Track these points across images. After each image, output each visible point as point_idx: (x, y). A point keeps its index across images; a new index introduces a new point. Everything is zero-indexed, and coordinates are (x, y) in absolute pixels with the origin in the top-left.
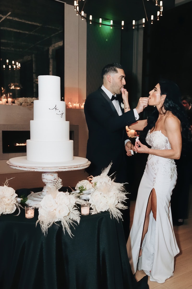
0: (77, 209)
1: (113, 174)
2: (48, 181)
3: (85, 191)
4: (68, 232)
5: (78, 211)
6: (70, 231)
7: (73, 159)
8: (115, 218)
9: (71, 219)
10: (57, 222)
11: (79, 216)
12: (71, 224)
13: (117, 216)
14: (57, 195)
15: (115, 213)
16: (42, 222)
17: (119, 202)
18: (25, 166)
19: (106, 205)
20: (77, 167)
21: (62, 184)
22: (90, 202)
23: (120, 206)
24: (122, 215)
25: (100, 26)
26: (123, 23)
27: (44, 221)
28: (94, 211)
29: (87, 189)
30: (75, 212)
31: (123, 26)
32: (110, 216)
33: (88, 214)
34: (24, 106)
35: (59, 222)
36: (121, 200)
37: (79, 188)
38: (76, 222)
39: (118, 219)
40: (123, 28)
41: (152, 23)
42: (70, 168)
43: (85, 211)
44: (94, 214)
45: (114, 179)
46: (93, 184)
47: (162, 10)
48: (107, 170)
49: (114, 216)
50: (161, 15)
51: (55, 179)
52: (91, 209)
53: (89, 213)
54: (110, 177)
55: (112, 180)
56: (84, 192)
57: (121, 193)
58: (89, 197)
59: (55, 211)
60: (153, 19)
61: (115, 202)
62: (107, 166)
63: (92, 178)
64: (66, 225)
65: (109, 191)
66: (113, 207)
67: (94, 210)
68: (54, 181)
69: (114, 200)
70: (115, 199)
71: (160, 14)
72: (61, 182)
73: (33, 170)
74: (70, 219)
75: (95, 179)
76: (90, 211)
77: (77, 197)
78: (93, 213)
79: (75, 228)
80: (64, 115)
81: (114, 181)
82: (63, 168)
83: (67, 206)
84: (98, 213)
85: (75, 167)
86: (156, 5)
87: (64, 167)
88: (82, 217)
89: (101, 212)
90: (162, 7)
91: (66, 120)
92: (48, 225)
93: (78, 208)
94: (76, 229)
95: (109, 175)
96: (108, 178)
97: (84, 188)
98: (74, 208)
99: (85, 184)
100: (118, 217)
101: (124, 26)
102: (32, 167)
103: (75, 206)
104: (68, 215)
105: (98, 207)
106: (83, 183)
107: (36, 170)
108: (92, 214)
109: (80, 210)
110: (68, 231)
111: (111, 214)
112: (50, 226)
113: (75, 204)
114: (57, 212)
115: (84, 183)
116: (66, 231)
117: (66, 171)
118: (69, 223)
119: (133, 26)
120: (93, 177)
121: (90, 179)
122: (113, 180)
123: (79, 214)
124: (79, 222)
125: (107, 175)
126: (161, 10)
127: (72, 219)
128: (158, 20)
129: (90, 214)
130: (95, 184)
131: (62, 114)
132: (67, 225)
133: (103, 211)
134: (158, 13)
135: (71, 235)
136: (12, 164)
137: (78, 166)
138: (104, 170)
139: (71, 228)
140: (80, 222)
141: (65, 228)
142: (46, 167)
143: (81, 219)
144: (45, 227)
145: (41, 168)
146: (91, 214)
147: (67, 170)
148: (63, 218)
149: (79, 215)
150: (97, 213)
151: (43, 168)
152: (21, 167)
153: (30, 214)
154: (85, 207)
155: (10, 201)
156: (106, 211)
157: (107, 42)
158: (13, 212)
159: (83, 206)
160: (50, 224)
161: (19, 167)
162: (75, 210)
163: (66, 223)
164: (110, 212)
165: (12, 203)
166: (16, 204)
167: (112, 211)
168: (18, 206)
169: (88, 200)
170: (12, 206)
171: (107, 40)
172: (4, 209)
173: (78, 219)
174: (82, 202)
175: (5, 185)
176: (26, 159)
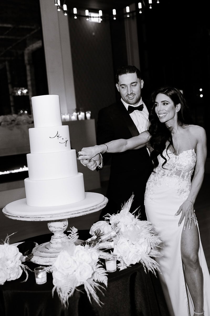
1: (137, 209)
2: (57, 229)
3: (104, 236)
4: (95, 300)
5: (103, 268)
6: (98, 298)
8: (150, 271)
10: (78, 288)
11: (106, 275)
12: (98, 288)
14: (75, 251)
15: (150, 265)
16: (60, 289)
17: (152, 249)
18: (28, 215)
19: (137, 255)
20: (94, 209)
21: (78, 235)
22: (115, 252)
23: (154, 253)
27: (62, 288)
28: (122, 265)
29: (106, 232)
30: (100, 271)
32: (144, 269)
33: (115, 270)
34: (4, 126)
35: (82, 287)
36: (155, 245)
37: (95, 233)
38: (102, 284)
39: (155, 272)
41: (151, 8)
42: (86, 211)
43: (111, 267)
44: (123, 269)
45: (139, 215)
46: (112, 225)
48: (128, 205)
49: (149, 269)
51: (65, 226)
52: (118, 262)
53: (117, 268)
54: (133, 214)
55: (135, 218)
56: (103, 238)
57: (154, 236)
58: (112, 244)
59: (74, 273)
61: (148, 249)
63: (109, 217)
64: (91, 291)
65: (138, 237)
66: (146, 257)
67: (122, 263)
68: (64, 228)
69: (146, 248)
70: (147, 245)
72: (77, 232)
73: (38, 220)
74: (94, 280)
75: (114, 218)
76: (117, 266)
78: (122, 268)
79: (103, 294)
82: (76, 212)
83: (89, 264)
84: (127, 267)
85: (91, 210)
87: (77, 211)
88: (110, 275)
89: (131, 265)
91: (72, 148)
92: (69, 294)
93: (103, 264)
94: (105, 295)
95: (131, 211)
96: (131, 216)
97: (101, 232)
98: (97, 265)
99: (102, 227)
100: (154, 269)
102: (38, 217)
103: (98, 262)
104: (92, 277)
105: (126, 260)
108: (121, 270)
109: (104, 267)
110: (94, 298)
111: (145, 266)
112: (71, 294)
113: (98, 260)
114: (77, 274)
115: (100, 226)
116: (92, 298)
118: (95, 287)
120: (110, 215)
121: (107, 218)
122: (137, 217)
123: (105, 273)
124: (106, 284)
125: (129, 211)
127: (97, 281)
129: (118, 269)
130: (116, 225)
131: (66, 142)
132: (93, 290)
133: (134, 263)
135: (100, 304)
136: (11, 214)
137: (95, 207)
138: (124, 205)
139: (98, 293)
140: (108, 283)
141: (90, 295)
143: (108, 279)
144: (64, 296)
145: (49, 216)
146: (119, 269)
148: (86, 281)
149: (105, 274)
151: (52, 215)
152: (23, 217)
153: (41, 279)
154: (110, 261)
155: (13, 264)
156: (137, 263)
157: (94, 36)
158: (19, 277)
159: (108, 260)
160: (70, 292)
161: (21, 217)
162: (100, 267)
163: (91, 287)
164: (143, 264)
165: (17, 266)
166: (21, 267)
167: (145, 262)
168: (24, 268)
169: (112, 250)
170: (17, 270)
171: (94, 34)
172: (8, 275)
173: (105, 280)
174: (105, 255)
175: (6, 242)
176: (26, 203)
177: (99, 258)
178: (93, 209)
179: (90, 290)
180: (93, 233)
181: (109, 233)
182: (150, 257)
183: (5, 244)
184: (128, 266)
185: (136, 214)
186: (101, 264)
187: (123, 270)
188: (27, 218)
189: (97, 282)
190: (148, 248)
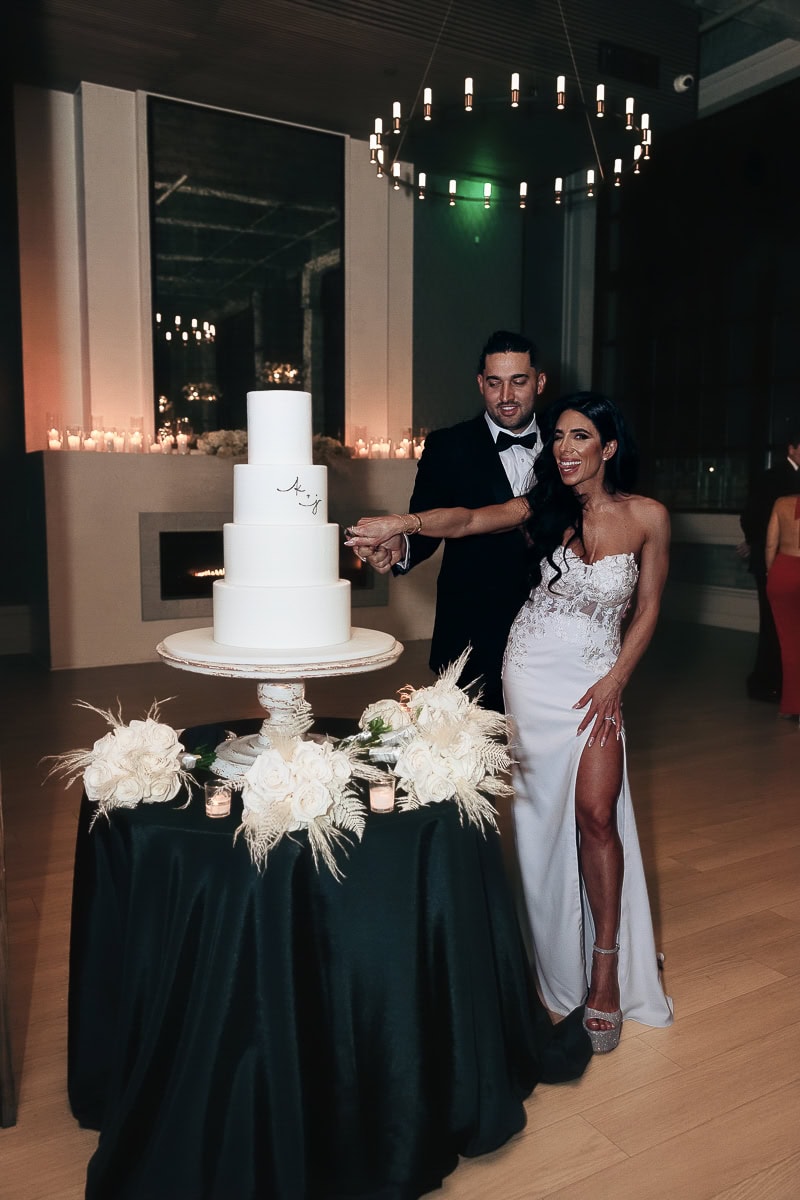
0: (355, 793)
1: (473, 682)
2: (276, 705)
3: (389, 734)
4: (327, 866)
5: (358, 800)
6: (334, 862)
7: (351, 637)
8: (473, 822)
9: (338, 824)
10: (295, 834)
11: (362, 816)
12: (337, 840)
13: (480, 817)
14: (297, 752)
15: (475, 808)
16: (253, 832)
17: (487, 774)
18: (207, 662)
19: (448, 783)
20: (360, 665)
21: (312, 717)
22: (398, 771)
23: (494, 786)
24: (495, 816)
25: (452, 204)
26: (523, 189)
27: (256, 829)
28: (409, 801)
29: (395, 726)
30: (352, 804)
31: (523, 200)
32: (460, 815)
33: (389, 809)
35: (302, 834)
36: (496, 767)
37: (371, 724)
38: (352, 835)
39: (482, 825)
40: (523, 206)
41: (617, 185)
42: (339, 668)
43: (382, 800)
44: (409, 809)
45: (479, 696)
46: (414, 711)
47: (648, 142)
48: (456, 670)
49: (471, 818)
50: (647, 158)
51: (297, 698)
52: (400, 793)
53: (395, 806)
54: (465, 692)
55: (470, 701)
56: (384, 738)
57: (492, 745)
58: (396, 753)
59: (289, 799)
60: (620, 171)
61: (477, 773)
62: (454, 658)
63: (409, 692)
64: (321, 843)
65: (456, 740)
66: (467, 791)
67: (410, 797)
68: (291, 703)
69: (472, 768)
70: (475, 763)
71: (643, 154)
72: (309, 712)
73: (228, 674)
74: (334, 824)
75: (419, 696)
76: (396, 801)
77: (357, 757)
78: (406, 808)
79: (347, 855)
80: (323, 508)
81: (479, 704)
82: (316, 667)
83: (326, 784)
84: (420, 806)
85: (352, 667)
86: (629, 128)
87: (319, 664)
88: (372, 818)
89: (432, 803)
90: (649, 132)
91: (330, 520)
92: (269, 843)
93: (361, 790)
94: (350, 856)
95: (461, 684)
96: (460, 694)
97: (384, 726)
98: (346, 790)
99: (388, 714)
100: (484, 819)
101: (526, 199)
102: (227, 666)
103: (350, 785)
104: (328, 813)
105: (420, 789)
106: (384, 708)
107: (237, 675)
108: (404, 810)
109: (365, 798)
110: (327, 862)
111: (464, 811)
112: (274, 844)
113: (350, 780)
114: (294, 803)
115: (383, 710)
116: (321, 861)
117: (326, 677)
118: (332, 838)
119: (555, 195)
120: (413, 689)
121: (405, 696)
122: (475, 700)
123: (362, 810)
124: (360, 835)
125: (457, 684)
126: (644, 143)
127: (341, 824)
128: (637, 172)
129: (397, 808)
130: (419, 713)
131: (317, 503)
132: (325, 843)
133: (438, 799)
134: (638, 151)
135: (340, 876)
137: (362, 662)
138: (446, 668)
139: (336, 852)
140: (364, 833)
141: (319, 853)
142: (267, 666)
143: (366, 825)
144: (259, 849)
145: (252, 669)
146: (401, 808)
147: (328, 673)
148: (312, 821)
149: (361, 813)
150: (417, 806)
152: (195, 665)
153: (218, 806)
154: (381, 788)
155: (163, 766)
156: (445, 800)
157: (477, 244)
158: (171, 797)
159: (376, 785)
160: (273, 840)
161: (190, 664)
162: (351, 796)
163: (322, 837)
164: (460, 805)
165: (168, 771)
166: (179, 775)
167: (465, 801)
168: (185, 779)
169: (393, 766)
170: (168, 781)
171: (477, 239)
172: (147, 788)
173: (358, 826)
174: (370, 773)
175: (151, 717)
176: (212, 637)
177: (351, 777)
178: (356, 666)
179: (319, 841)
180: (367, 726)
181: (401, 729)
182: (478, 791)
183: (150, 721)
184: (423, 804)
185: (472, 694)
186: (358, 791)
187: (408, 812)
188: (205, 666)
189: (339, 829)
190: (477, 770)
